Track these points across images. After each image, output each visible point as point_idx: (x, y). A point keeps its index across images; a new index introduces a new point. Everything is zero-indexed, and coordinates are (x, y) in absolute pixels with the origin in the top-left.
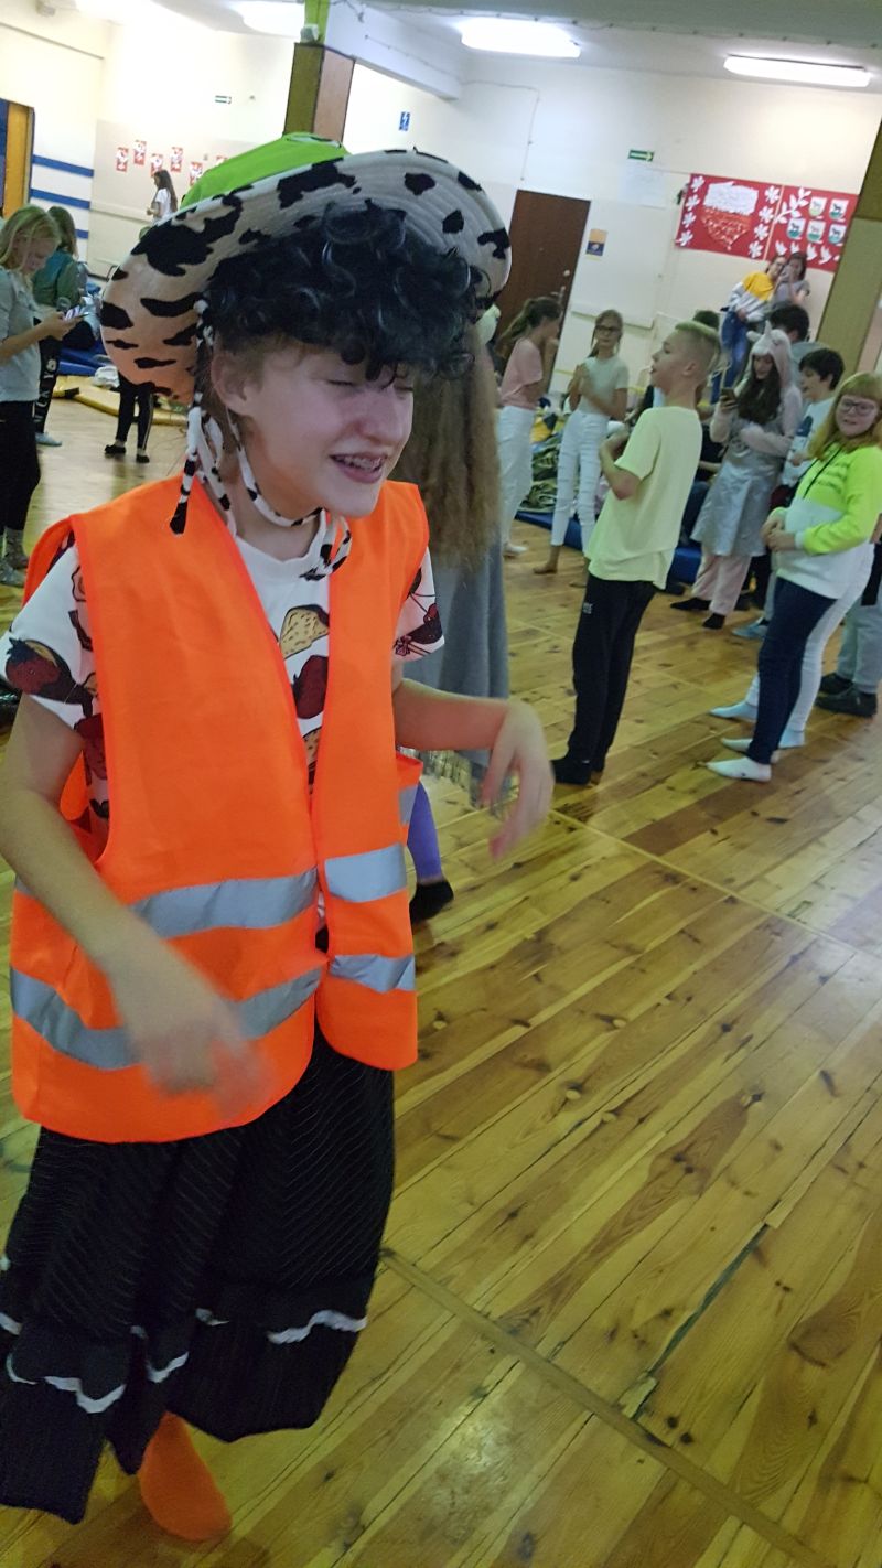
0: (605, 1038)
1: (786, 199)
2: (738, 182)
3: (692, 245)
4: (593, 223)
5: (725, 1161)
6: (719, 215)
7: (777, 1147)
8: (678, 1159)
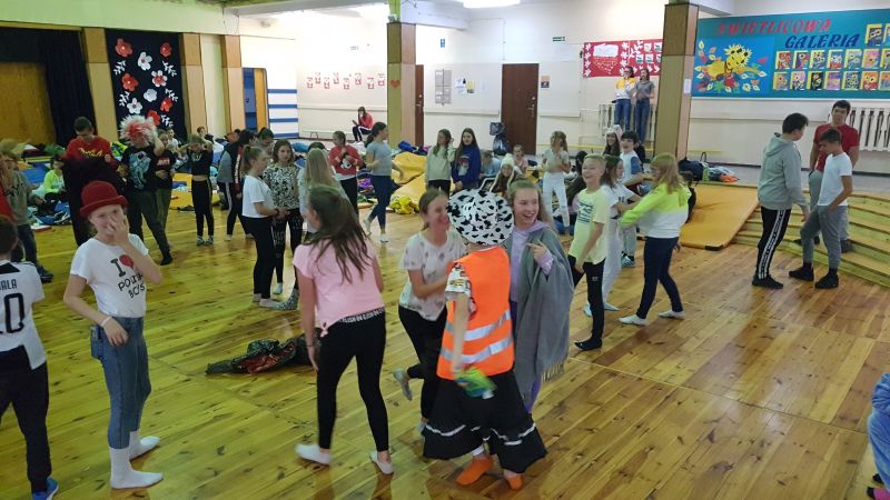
0: (590, 436)
1: (632, 46)
2: (608, 43)
3: (592, 75)
4: (542, 74)
5: (639, 471)
6: (601, 59)
7: (660, 464)
8: (621, 472)
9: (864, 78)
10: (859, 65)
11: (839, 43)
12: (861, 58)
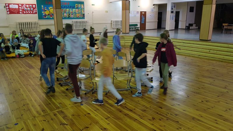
1: (22, 5)
9: (77, 15)
10: (76, 12)
11: (71, 8)
12: (76, 11)
